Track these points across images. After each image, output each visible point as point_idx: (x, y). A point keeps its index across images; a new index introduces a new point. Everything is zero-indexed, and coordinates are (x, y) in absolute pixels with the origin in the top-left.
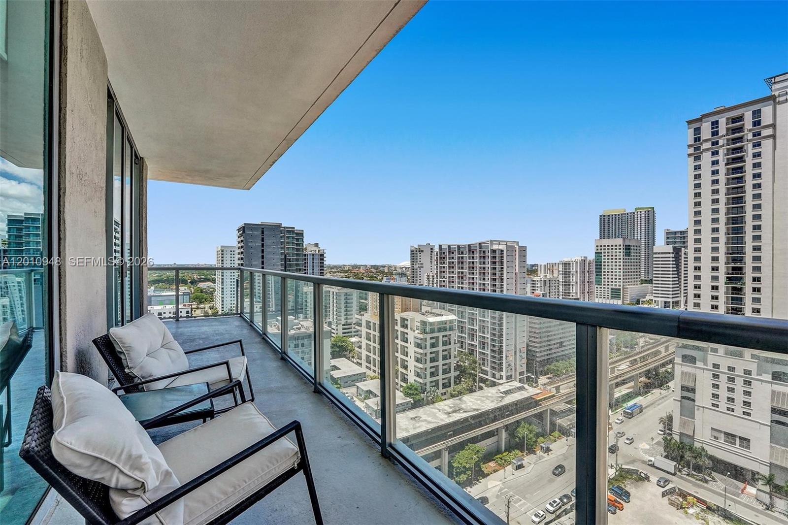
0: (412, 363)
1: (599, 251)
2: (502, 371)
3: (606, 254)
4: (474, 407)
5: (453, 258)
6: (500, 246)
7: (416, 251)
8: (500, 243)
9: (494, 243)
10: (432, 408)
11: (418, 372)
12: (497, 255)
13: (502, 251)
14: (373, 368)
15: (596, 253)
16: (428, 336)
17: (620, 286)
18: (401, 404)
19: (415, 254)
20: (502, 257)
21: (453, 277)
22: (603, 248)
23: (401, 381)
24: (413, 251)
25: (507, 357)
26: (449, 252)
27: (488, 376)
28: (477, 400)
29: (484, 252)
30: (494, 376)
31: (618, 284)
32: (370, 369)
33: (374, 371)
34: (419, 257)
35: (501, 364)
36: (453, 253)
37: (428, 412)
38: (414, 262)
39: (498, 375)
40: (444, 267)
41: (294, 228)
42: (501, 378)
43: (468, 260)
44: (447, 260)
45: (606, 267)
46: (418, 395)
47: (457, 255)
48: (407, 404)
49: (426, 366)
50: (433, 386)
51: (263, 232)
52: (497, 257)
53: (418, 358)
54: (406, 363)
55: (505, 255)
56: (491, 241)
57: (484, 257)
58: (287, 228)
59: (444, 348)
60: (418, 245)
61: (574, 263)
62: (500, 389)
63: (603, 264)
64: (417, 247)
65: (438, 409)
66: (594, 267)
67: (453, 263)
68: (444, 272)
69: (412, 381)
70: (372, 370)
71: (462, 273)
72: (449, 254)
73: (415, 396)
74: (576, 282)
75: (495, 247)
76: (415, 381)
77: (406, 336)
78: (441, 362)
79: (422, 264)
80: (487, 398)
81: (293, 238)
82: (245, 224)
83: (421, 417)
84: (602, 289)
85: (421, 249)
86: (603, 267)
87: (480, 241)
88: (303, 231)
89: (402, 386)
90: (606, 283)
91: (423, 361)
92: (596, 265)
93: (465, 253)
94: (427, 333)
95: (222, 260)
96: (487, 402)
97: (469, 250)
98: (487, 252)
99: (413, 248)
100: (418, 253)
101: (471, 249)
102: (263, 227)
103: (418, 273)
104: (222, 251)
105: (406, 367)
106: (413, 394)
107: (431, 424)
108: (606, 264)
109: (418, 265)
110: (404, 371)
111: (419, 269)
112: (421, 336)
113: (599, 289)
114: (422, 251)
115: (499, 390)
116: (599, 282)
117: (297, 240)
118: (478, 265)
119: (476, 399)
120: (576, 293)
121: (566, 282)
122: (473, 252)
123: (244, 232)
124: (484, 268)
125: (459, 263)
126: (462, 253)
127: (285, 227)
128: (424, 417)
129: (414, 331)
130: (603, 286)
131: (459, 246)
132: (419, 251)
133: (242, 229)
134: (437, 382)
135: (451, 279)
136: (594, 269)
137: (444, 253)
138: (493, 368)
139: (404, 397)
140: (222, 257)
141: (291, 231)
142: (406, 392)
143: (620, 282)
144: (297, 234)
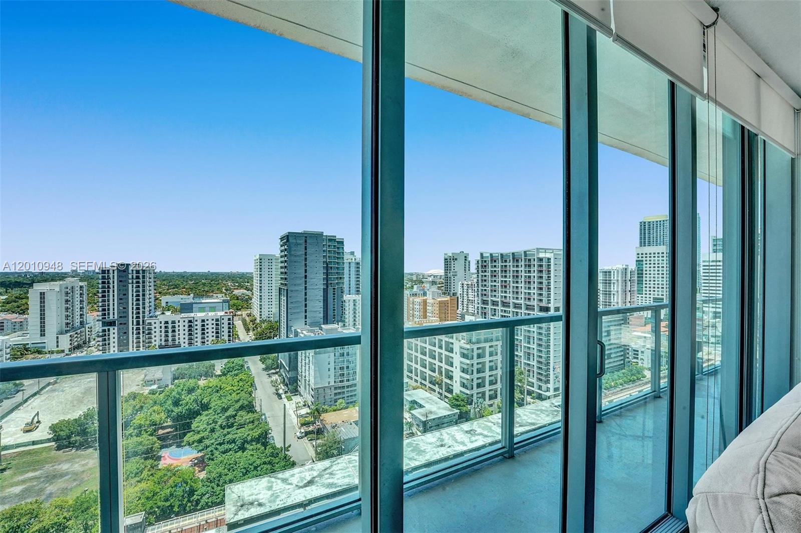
0: (457, 374)
1: (640, 259)
2: (549, 383)
3: (648, 262)
4: (529, 421)
5: (495, 266)
6: (547, 254)
7: (450, 259)
8: (547, 251)
9: (540, 251)
10: (486, 421)
11: (464, 383)
12: (544, 263)
13: (549, 259)
14: (414, 377)
15: (637, 261)
16: (475, 347)
17: (663, 295)
18: (448, 415)
19: (449, 262)
20: (549, 265)
21: (495, 286)
22: (644, 256)
23: (445, 391)
24: (447, 259)
25: (554, 368)
26: (492, 260)
27: (533, 387)
28: (532, 414)
29: (530, 260)
30: (540, 388)
31: (660, 293)
32: (411, 378)
33: (416, 381)
34: (452, 266)
35: (548, 376)
36: (495, 261)
37: (483, 425)
38: (448, 270)
39: (544, 386)
40: (485, 276)
41: (335, 236)
42: (548, 390)
43: (512, 269)
44: (490, 269)
45: (648, 276)
46: (465, 406)
47: (500, 264)
48: (454, 416)
49: (472, 377)
50: (480, 398)
51: (306, 242)
52: (544, 266)
53: (464, 369)
54: (450, 373)
55: (552, 263)
56: (537, 249)
57: (529, 266)
58: (329, 236)
59: (491, 359)
60: (452, 253)
61: (616, 271)
62: (553, 402)
63: (644, 272)
64: (451, 255)
65: (492, 423)
66: (636, 276)
67: (495, 271)
68: (485, 281)
69: (458, 392)
70: (413, 379)
71: (506, 281)
72: (492, 262)
73: (462, 408)
74: (618, 291)
75: (541, 255)
76: (461, 391)
77: (451, 346)
78: (487, 373)
79: (456, 272)
80: (542, 412)
81: (334, 246)
82: (289, 233)
83: (476, 431)
84: (644, 299)
85: (455, 257)
86: (644, 276)
87: (526, 249)
88: (343, 239)
89: (446, 397)
90: (648, 292)
91: (470, 372)
92: (638, 274)
93: (508, 261)
94: (474, 343)
95: (261, 269)
96: (543, 416)
97: (514, 259)
98: (532, 260)
99: (446, 256)
100: (452, 261)
101: (515, 258)
102: (306, 235)
103: (452, 281)
104: (261, 259)
105: (451, 378)
106: (460, 405)
107: (487, 438)
108: (648, 272)
109: (452, 274)
110: (448, 381)
111: (452, 277)
112: (468, 346)
113: (640, 298)
114: (456, 259)
115: (553, 404)
116: (640, 291)
117: (338, 248)
118: (523, 274)
119: (530, 413)
120: (617, 303)
121: (607, 291)
122: (517, 261)
123: (288, 241)
124: (530, 277)
125: (502, 271)
126: (506, 261)
127: (326, 236)
128: (479, 431)
129: (460, 341)
130: (644, 296)
131: (501, 254)
132: (453, 259)
133: (286, 237)
134: (484, 394)
135: (494, 288)
136: (636, 278)
137: (485, 261)
138: (540, 380)
139: (450, 408)
140: (261, 265)
141: (332, 239)
142: (452, 403)
143: (662, 291)
144: (338, 242)
